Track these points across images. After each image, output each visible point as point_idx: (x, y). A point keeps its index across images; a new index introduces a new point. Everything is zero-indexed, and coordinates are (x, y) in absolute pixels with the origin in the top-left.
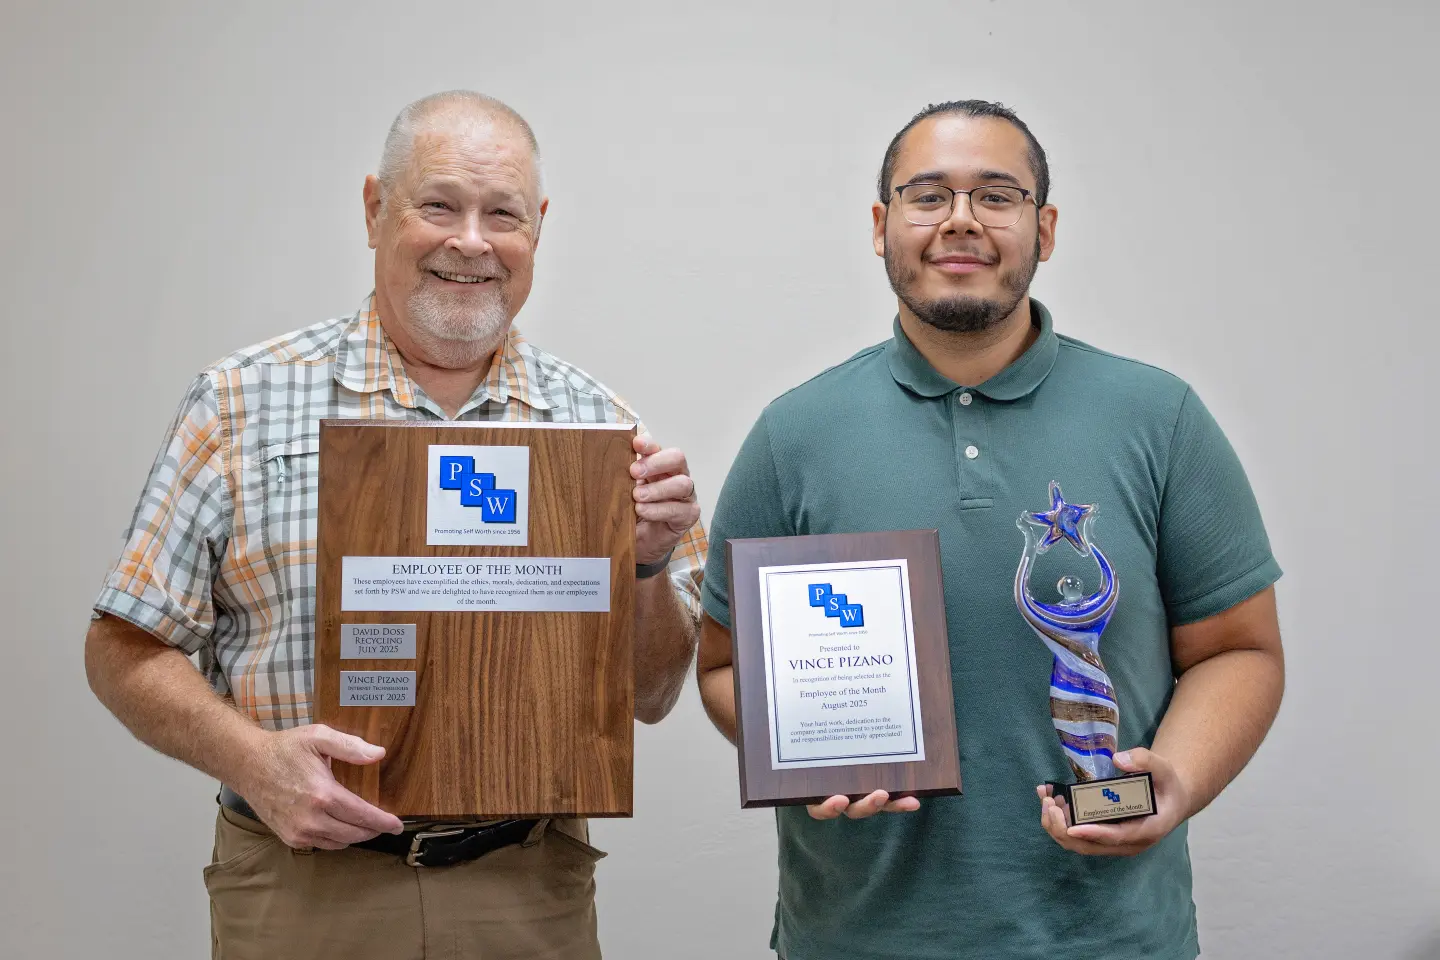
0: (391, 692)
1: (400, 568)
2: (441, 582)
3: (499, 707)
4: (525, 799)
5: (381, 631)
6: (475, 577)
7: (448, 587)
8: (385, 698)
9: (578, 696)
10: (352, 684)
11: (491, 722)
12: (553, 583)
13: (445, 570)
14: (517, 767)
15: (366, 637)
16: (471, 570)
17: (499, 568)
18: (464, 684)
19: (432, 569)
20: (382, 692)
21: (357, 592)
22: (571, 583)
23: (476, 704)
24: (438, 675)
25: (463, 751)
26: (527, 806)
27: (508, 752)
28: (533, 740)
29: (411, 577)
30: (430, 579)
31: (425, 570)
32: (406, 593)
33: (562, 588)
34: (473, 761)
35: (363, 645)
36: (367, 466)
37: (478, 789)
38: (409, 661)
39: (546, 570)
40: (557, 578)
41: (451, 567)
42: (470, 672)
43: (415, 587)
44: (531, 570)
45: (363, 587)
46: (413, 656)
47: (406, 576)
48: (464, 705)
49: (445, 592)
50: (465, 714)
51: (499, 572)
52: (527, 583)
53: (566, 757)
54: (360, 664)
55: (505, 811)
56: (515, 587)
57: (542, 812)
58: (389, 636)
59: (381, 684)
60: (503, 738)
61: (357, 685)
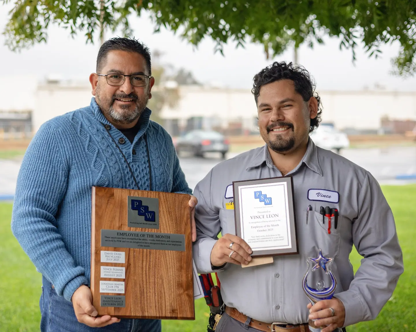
0: (117, 274)
1: (119, 233)
2: (132, 239)
3: (152, 280)
4: (161, 311)
5: (114, 254)
6: (143, 238)
7: (135, 241)
8: (115, 275)
9: (177, 278)
10: (105, 271)
11: (149, 285)
12: (168, 241)
13: (134, 235)
14: (158, 300)
15: (109, 255)
16: (142, 236)
17: (150, 235)
18: (140, 272)
19: (130, 235)
20: (114, 274)
21: (106, 241)
22: (173, 242)
23: (144, 280)
24: (132, 269)
25: (141, 294)
26: (162, 313)
27: (155, 295)
28: (163, 292)
29: (123, 237)
30: (129, 238)
31: (127, 235)
32: (122, 242)
33: (170, 243)
34: (144, 298)
35: (108, 258)
36: (108, 200)
37: (146, 308)
38: (122, 264)
39: (165, 237)
40: (168, 240)
41: (135, 234)
42: (142, 268)
43: (124, 240)
44: (160, 237)
45: (108, 239)
46: (124, 262)
47: (121, 236)
48: (141, 279)
49: (134, 242)
50: (141, 283)
51: (150, 237)
52: (159, 241)
53: (174, 298)
54: (107, 264)
55: (155, 315)
56: (156, 242)
57: (167, 316)
58: (117, 255)
59: (114, 271)
60: (154, 290)
61: (106, 271)
